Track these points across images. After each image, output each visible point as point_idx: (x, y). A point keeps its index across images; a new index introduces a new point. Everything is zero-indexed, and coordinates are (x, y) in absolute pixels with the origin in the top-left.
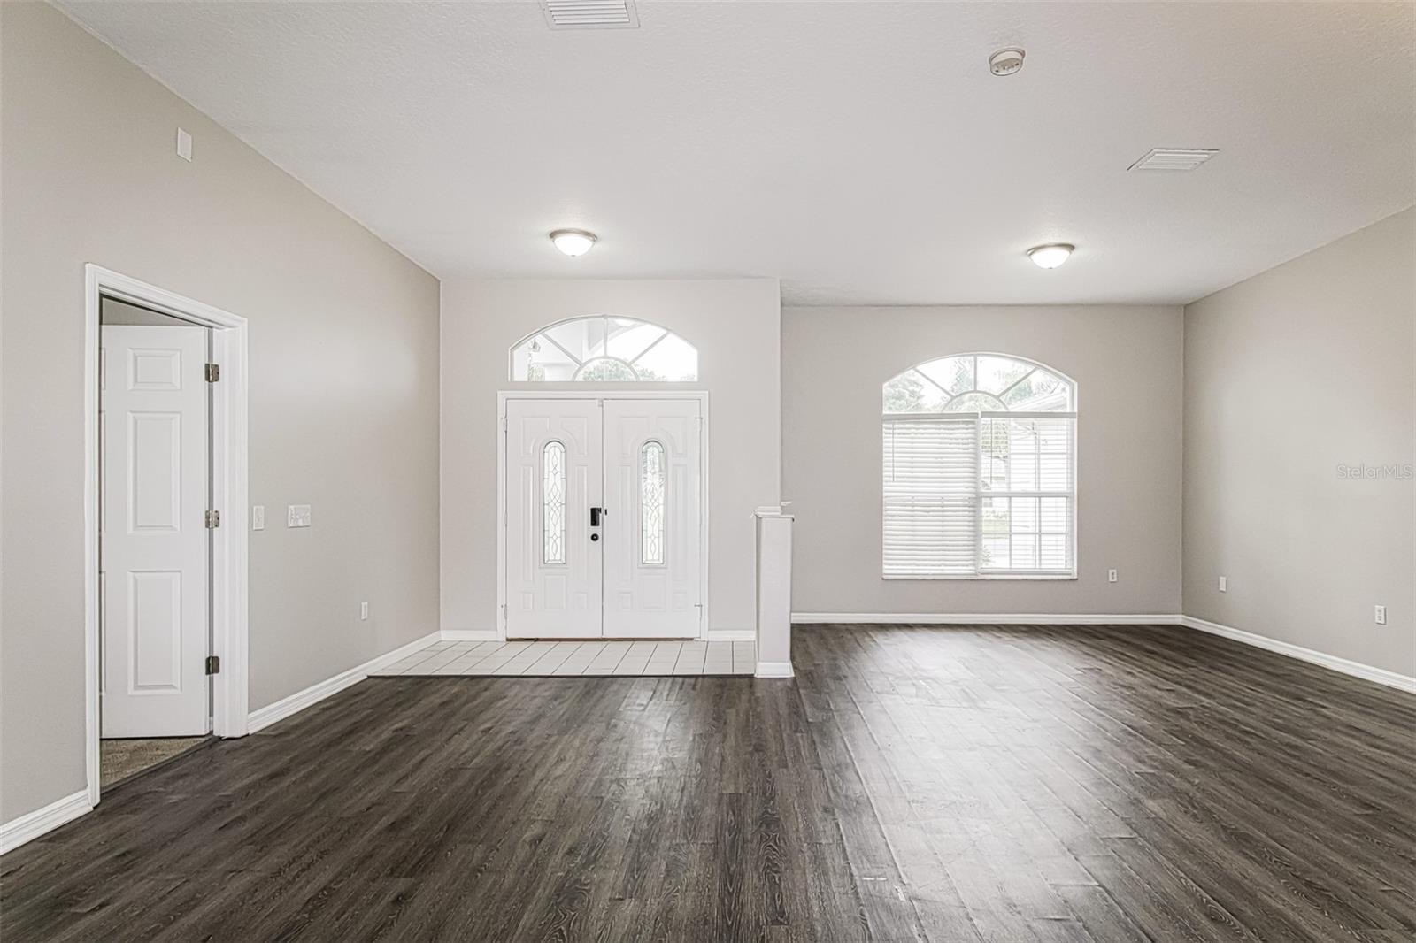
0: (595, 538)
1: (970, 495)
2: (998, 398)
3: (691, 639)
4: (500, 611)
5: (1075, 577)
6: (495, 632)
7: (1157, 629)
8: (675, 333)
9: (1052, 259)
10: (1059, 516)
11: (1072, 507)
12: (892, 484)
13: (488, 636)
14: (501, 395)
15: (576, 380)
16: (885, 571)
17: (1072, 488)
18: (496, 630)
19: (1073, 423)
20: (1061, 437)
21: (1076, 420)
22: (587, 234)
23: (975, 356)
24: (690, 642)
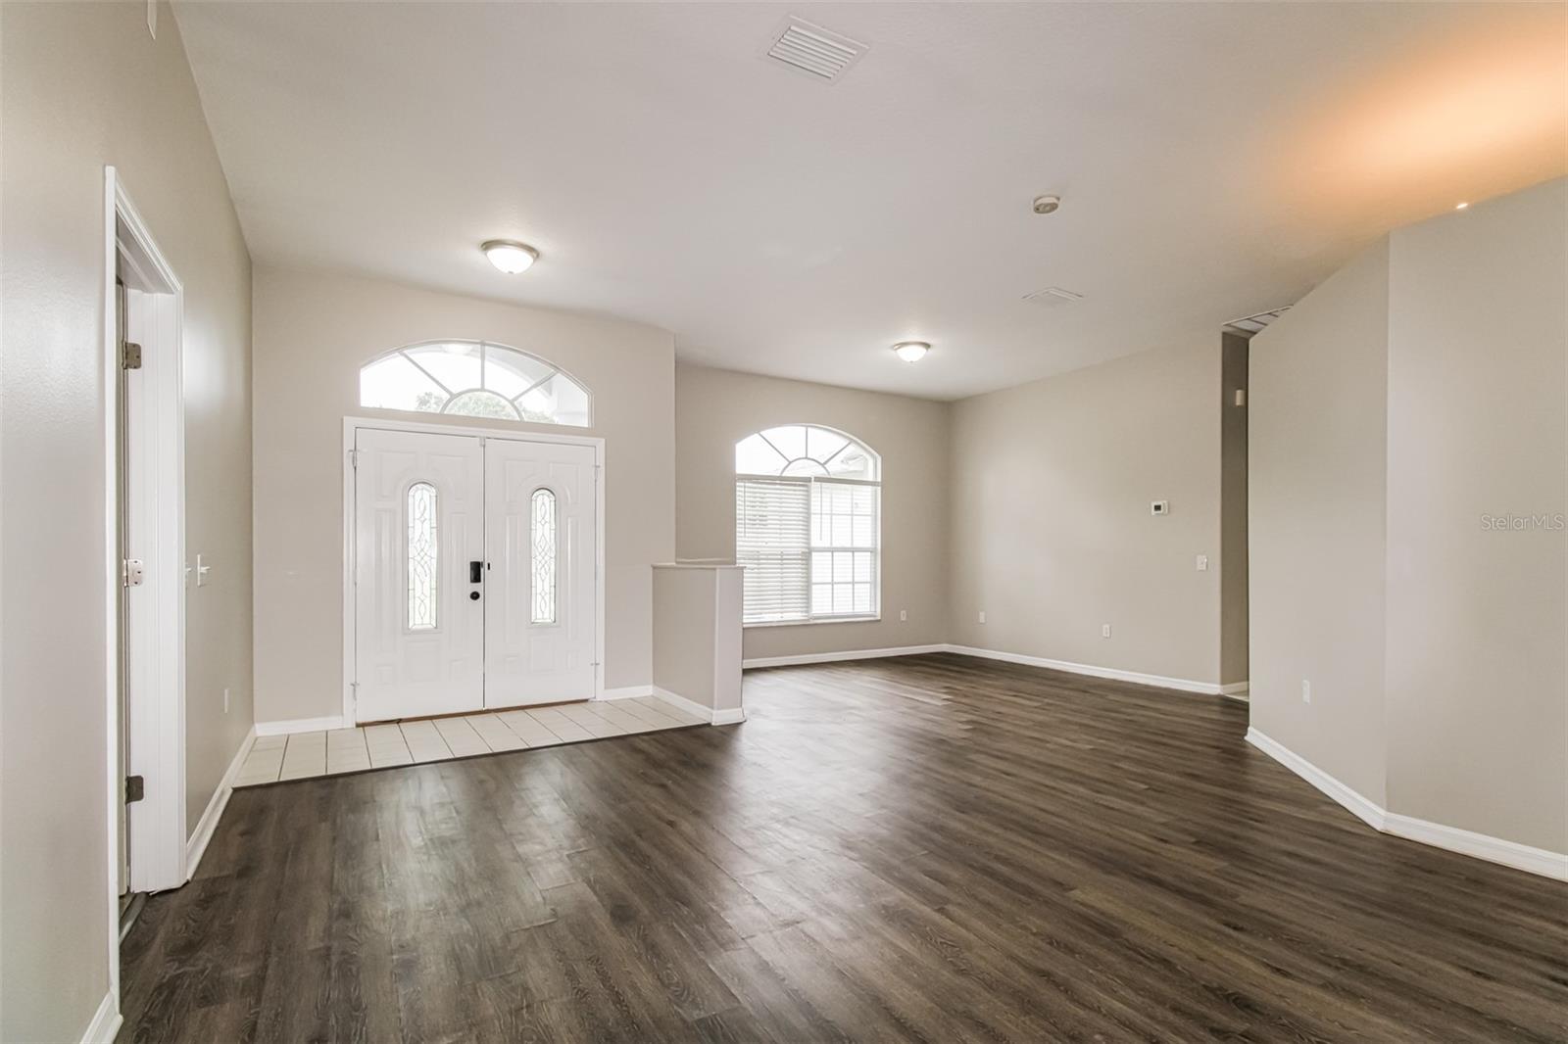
0: (475, 596)
1: (804, 550)
2: (823, 465)
3: (586, 701)
4: (347, 689)
5: (879, 618)
6: (341, 717)
7: (937, 656)
8: (564, 373)
9: (913, 355)
10: (866, 568)
11: (875, 560)
12: (743, 539)
13: (332, 723)
14: (350, 422)
15: (445, 413)
16: (744, 621)
17: (876, 545)
18: (342, 714)
19: (876, 491)
20: (867, 500)
21: (879, 488)
22: (530, 249)
23: (807, 427)
24: (583, 704)
